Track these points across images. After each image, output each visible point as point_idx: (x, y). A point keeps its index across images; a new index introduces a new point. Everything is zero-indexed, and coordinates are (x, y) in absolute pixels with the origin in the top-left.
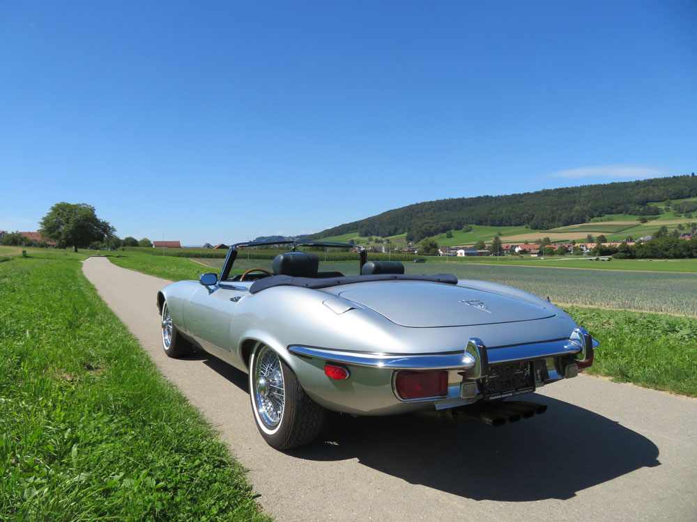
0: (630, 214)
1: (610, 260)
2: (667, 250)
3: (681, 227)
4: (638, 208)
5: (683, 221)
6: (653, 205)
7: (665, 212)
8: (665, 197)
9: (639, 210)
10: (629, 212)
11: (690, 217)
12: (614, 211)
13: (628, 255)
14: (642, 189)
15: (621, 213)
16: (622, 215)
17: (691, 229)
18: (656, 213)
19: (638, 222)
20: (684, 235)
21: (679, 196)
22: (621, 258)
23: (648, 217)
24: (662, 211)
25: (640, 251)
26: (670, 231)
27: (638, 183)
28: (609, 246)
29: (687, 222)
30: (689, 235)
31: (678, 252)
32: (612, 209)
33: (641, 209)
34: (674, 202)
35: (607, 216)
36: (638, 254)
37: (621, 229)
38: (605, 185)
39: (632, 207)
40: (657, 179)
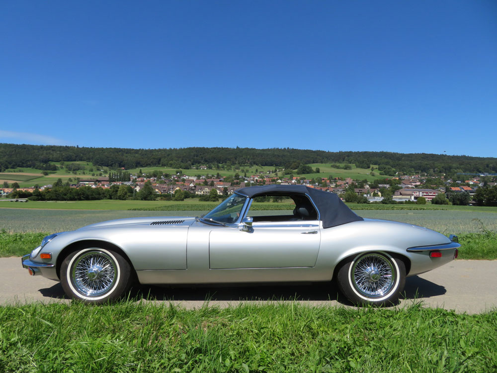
0: (36, 168)
1: (27, 201)
2: (65, 195)
3: (70, 180)
4: (42, 164)
5: (71, 176)
6: (52, 163)
7: (60, 169)
8: (60, 159)
9: (43, 166)
10: (36, 167)
11: (76, 174)
12: (25, 165)
13: (40, 198)
14: (45, 152)
15: (30, 167)
16: (31, 168)
17: (77, 181)
18: (55, 169)
19: (42, 175)
20: (72, 185)
21: (69, 159)
22: (34, 200)
23: (49, 171)
24: (58, 168)
25: (48, 195)
26: (64, 182)
27: (42, 147)
28: (25, 191)
29: (74, 177)
30: (75, 185)
31: (72, 196)
32: (23, 163)
33: (44, 166)
34: (66, 163)
35: (19, 168)
36: (47, 197)
37: (29, 179)
38: (17, 145)
39: (38, 164)
40: (55, 146)
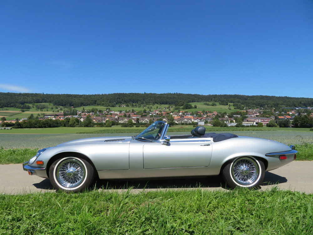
0: (17, 108)
1: (11, 129)
2: (36, 124)
3: (39, 115)
4: (20, 105)
5: (39, 112)
6: (27, 104)
7: (32, 108)
8: (32, 102)
9: (21, 106)
10: (16, 107)
11: (42, 111)
12: (9, 106)
13: (19, 126)
14: (22, 97)
15: (13, 107)
16: (13, 108)
17: (43, 115)
18: (29, 108)
19: (21, 112)
20: (40, 118)
21: (38, 101)
22: (16, 128)
23: (25, 109)
24: (31, 107)
25: (25, 124)
26: (35, 116)
27: (20, 94)
28: (10, 122)
29: (41, 113)
30: (42, 118)
31: (40, 125)
32: (8, 105)
33: (22, 106)
34: (36, 104)
35: (5, 108)
36: (24, 126)
37: (12, 115)
38: (4, 93)
39: (17, 105)
40: (28, 93)
